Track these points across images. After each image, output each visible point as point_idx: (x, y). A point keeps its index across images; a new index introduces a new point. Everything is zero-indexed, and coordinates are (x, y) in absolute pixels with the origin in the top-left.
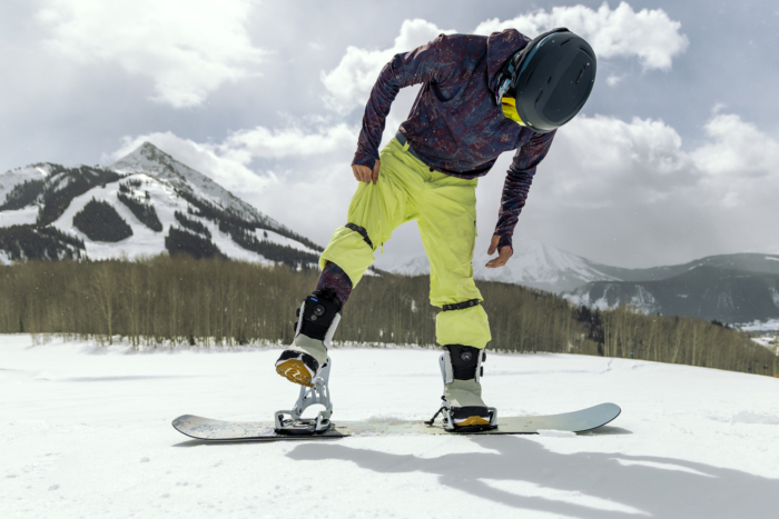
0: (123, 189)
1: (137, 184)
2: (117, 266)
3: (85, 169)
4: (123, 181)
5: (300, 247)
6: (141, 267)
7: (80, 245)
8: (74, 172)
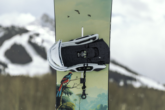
0: (31, 37)
1: (38, 35)
2: (24, 79)
3: (13, 27)
4: (31, 34)
5: (122, 71)
6: (36, 80)
7: (5, 66)
8: (7, 29)
